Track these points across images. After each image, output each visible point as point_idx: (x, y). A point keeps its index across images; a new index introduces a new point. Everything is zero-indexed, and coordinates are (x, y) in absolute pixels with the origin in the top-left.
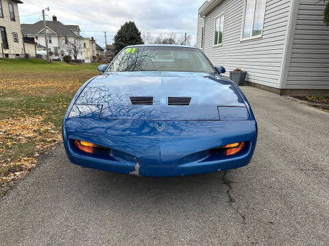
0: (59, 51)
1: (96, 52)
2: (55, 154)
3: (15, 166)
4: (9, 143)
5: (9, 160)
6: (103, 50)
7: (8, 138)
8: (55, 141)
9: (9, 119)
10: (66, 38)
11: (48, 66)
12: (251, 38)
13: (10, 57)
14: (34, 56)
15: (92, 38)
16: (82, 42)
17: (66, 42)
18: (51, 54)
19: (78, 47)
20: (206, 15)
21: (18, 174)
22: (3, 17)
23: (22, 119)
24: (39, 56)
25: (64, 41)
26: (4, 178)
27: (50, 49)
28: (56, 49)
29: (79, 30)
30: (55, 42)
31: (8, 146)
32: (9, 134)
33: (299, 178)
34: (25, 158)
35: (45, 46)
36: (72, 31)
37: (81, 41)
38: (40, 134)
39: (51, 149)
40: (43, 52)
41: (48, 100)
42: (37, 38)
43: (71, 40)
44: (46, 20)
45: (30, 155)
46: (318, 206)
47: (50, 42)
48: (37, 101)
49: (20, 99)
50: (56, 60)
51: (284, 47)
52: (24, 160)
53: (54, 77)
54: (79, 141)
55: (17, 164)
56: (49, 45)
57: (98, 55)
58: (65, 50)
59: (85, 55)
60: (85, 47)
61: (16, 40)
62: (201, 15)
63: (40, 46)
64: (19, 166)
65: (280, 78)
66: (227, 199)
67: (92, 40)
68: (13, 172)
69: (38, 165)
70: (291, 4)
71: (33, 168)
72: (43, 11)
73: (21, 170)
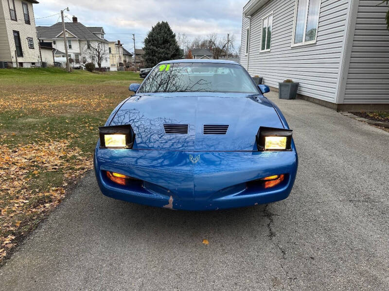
0: (80, 58)
1: (123, 59)
2: (84, 183)
3: (44, 197)
4: (36, 172)
5: (37, 190)
6: (131, 55)
7: (33, 166)
8: (83, 169)
9: (32, 144)
10: (88, 42)
11: (69, 76)
12: (304, 43)
13: (25, 66)
14: (52, 64)
15: (119, 42)
16: (107, 47)
17: (89, 48)
18: (71, 61)
19: (102, 52)
20: (252, 15)
21: (47, 205)
22: (16, 20)
23: (47, 144)
24: (57, 64)
25: (86, 46)
26: (34, 210)
27: (70, 56)
28: (77, 55)
29: (103, 33)
30: (76, 48)
31: (34, 174)
32: (34, 162)
33: (347, 210)
34: (54, 188)
35: (64, 51)
36: (95, 34)
37: (106, 45)
38: (67, 161)
39: (80, 178)
40: (62, 60)
41: (73, 121)
42: (55, 43)
43: (95, 45)
44: (65, 22)
45: (59, 184)
46: (364, 241)
47: (70, 47)
48: (61, 123)
49: (42, 120)
50: (77, 68)
51: (341, 55)
52: (53, 191)
53: (76, 91)
54: (112, 173)
55: (46, 194)
56: (69, 51)
57: (125, 61)
58: (87, 57)
59: (111, 62)
60: (110, 52)
61: (31, 47)
62: (246, 14)
63: (59, 52)
64: (48, 197)
65: (336, 91)
66: (267, 233)
67: (119, 44)
68: (42, 204)
69: (68, 196)
70: (349, 6)
71: (63, 200)
72: (62, 12)
73: (50, 201)
